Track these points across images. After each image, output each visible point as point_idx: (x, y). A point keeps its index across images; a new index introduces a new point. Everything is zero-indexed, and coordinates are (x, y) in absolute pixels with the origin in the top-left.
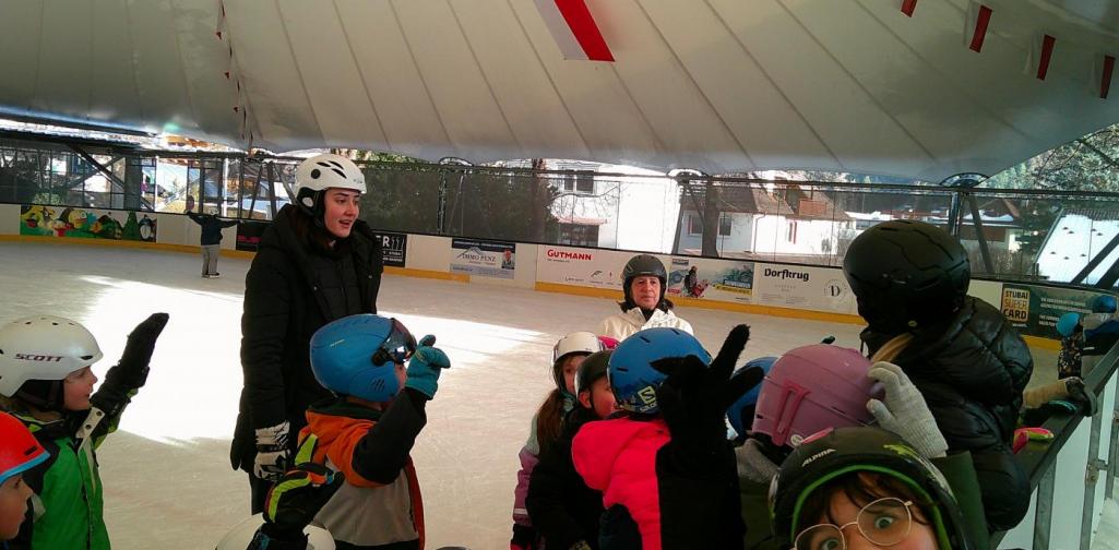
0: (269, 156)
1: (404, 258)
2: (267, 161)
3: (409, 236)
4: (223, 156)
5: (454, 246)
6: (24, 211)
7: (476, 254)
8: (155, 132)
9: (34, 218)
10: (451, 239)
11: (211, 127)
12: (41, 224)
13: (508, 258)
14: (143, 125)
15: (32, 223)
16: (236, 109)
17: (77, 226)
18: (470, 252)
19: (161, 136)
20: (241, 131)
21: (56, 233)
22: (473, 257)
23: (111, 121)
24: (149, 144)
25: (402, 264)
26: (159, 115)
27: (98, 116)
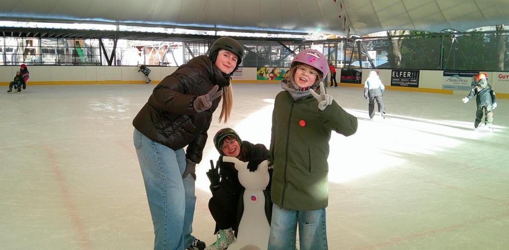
0: (358, 38)
1: (418, 83)
2: (357, 40)
3: (420, 71)
4: (339, 40)
5: (445, 75)
6: (258, 70)
7: (457, 79)
8: (311, 32)
9: (262, 73)
10: (443, 71)
11: (332, 28)
12: (264, 75)
13: (475, 80)
14: (305, 30)
15: (261, 75)
17: (278, 75)
18: (454, 78)
19: (316, 33)
20: (343, 27)
21: (270, 79)
22: (455, 80)
23: (294, 29)
24: (307, 38)
25: (417, 86)
26: (311, 24)
27: (287, 27)
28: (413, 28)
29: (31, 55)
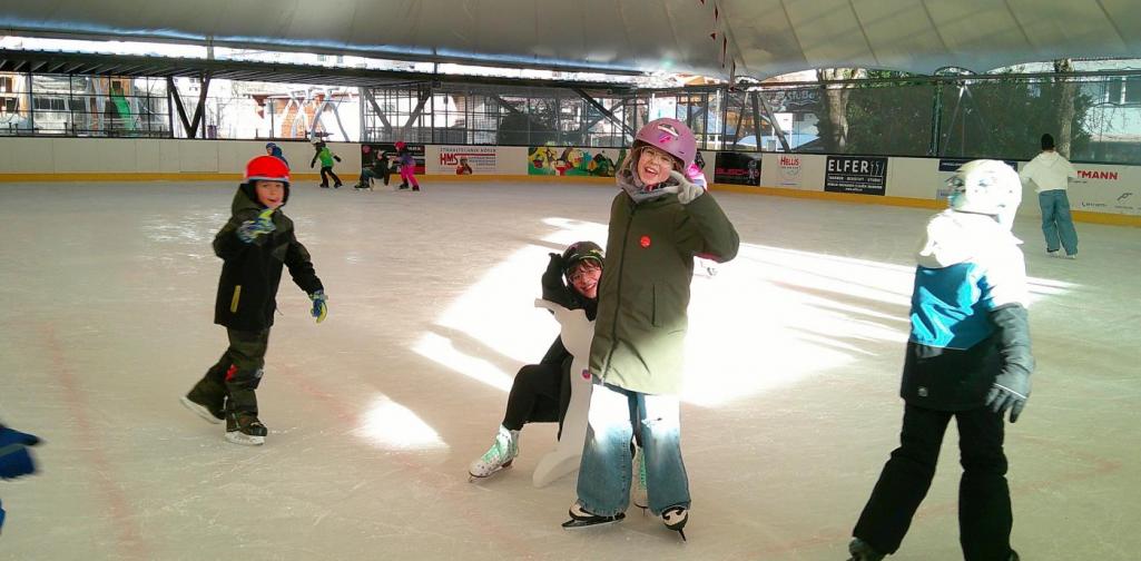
0: (752, 85)
1: (884, 185)
2: (751, 89)
3: (890, 159)
4: (711, 88)
5: (941, 168)
6: (531, 153)
8: (650, 70)
9: (540, 158)
10: (939, 160)
11: (696, 62)
12: (545, 164)
14: (634, 65)
15: (538, 163)
16: (713, 36)
17: (576, 165)
19: (661, 72)
20: (721, 59)
21: (558, 172)
23: (611, 63)
24: (641, 82)
25: (882, 192)
26: (650, 51)
27: (598, 58)
28: (874, 65)
29: (8, 111)
